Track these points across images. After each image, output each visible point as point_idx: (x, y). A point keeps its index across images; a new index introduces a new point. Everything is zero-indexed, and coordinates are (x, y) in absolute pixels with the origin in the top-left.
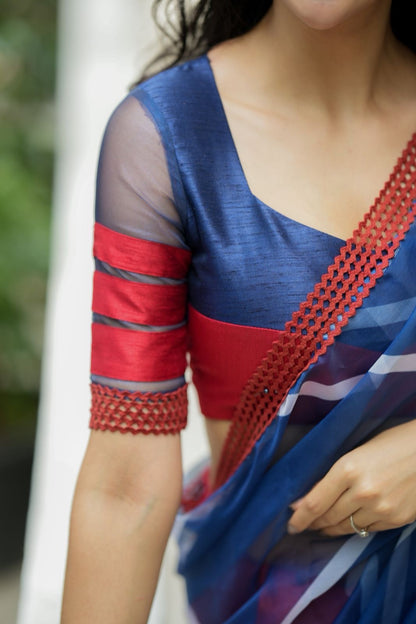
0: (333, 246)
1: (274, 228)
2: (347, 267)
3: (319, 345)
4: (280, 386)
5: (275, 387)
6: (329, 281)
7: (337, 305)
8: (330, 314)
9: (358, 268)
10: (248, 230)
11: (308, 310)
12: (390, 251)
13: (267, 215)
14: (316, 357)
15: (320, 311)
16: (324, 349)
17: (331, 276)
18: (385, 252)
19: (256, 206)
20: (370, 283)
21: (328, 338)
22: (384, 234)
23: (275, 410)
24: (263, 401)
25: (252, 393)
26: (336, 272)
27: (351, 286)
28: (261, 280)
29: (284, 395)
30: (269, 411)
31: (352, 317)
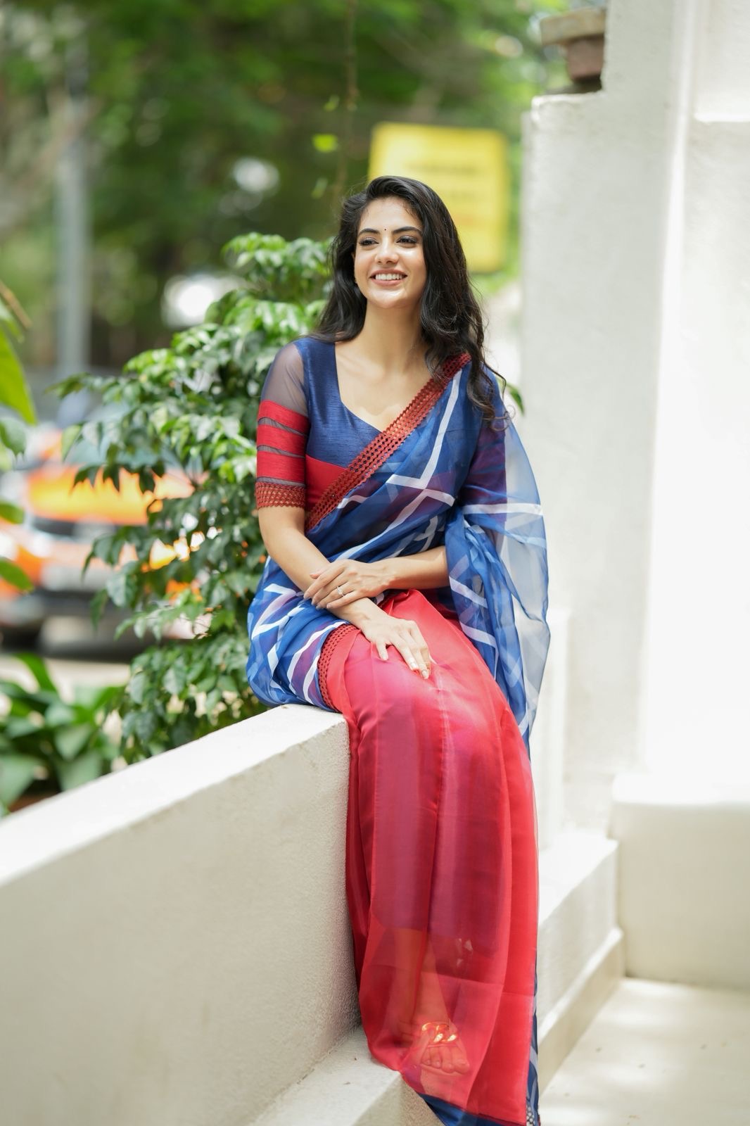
0: (376, 433)
1: (348, 419)
2: (381, 443)
3: (363, 478)
4: (341, 495)
5: (338, 494)
6: (371, 448)
7: (374, 460)
8: (370, 463)
9: (386, 444)
10: (336, 418)
11: (360, 460)
12: (402, 439)
13: (346, 412)
14: (361, 483)
15: (365, 462)
16: (365, 480)
17: (372, 446)
18: (400, 439)
19: (342, 408)
20: (391, 452)
21: (368, 475)
22: (401, 431)
23: (336, 505)
24: (331, 501)
25: (326, 496)
26: (375, 444)
27: (381, 452)
28: (338, 442)
29: (342, 499)
30: (333, 506)
31: (380, 467)
